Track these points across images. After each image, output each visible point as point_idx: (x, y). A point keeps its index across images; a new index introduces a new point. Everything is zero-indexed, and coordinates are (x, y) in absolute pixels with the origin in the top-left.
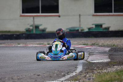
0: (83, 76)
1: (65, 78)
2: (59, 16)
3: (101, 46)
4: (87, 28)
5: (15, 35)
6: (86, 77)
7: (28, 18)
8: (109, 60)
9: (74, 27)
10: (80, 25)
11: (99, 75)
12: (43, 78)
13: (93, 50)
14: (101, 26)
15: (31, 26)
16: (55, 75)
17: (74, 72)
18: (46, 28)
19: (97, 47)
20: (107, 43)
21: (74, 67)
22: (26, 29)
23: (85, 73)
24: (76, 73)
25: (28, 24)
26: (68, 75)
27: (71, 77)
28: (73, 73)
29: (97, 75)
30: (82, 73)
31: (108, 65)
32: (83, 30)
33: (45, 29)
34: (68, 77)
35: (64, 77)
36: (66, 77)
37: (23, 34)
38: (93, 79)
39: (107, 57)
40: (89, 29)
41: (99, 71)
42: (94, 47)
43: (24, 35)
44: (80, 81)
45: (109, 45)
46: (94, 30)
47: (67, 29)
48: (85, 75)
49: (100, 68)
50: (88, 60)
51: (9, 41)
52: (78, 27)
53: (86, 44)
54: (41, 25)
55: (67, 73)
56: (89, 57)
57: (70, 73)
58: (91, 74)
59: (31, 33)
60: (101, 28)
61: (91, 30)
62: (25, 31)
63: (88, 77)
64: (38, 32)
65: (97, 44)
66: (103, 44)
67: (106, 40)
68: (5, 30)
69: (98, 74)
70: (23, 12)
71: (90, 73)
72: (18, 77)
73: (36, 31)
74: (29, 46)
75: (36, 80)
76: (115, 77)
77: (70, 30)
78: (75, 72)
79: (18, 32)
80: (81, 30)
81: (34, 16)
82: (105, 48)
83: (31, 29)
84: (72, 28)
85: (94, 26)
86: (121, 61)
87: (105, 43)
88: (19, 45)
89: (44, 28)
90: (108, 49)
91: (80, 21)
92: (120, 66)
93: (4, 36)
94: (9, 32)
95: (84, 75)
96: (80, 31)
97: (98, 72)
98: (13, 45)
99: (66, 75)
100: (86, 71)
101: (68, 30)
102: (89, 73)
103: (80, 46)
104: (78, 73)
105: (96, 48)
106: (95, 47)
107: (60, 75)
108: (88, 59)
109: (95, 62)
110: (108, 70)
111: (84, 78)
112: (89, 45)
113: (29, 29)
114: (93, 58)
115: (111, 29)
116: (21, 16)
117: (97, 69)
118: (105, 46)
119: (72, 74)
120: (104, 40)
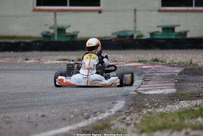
0: (120, 119)
1: (88, 121)
2: (100, 12)
3: (169, 65)
4: (148, 33)
5: (24, 42)
6: (124, 121)
7: (47, 13)
8: (174, 90)
9: (125, 31)
10: (135, 27)
11: (148, 118)
12: (49, 121)
13: (152, 73)
14: (173, 29)
15: (51, 28)
16: (72, 116)
17: (107, 112)
18: (78, 32)
19: (161, 66)
20: (180, 60)
21: (111, 102)
22: (42, 33)
23: (126, 113)
24: (110, 114)
25: (46, 25)
26: (94, 116)
27: (98, 121)
28: (104, 112)
29: (145, 117)
30: (120, 113)
31: (171, 99)
32: (141, 36)
33: (75, 34)
34: (93, 120)
35: (86, 121)
36: (90, 120)
37: (36, 42)
38: (135, 124)
39: (172, 84)
40: (152, 34)
41: (150, 110)
42: (156, 66)
43: (38, 44)
44: (112, 128)
45: (183, 63)
46: (159, 37)
47: (113, 34)
48: (124, 116)
49: (155, 105)
50: (139, 89)
51: (12, 53)
52: (133, 31)
53: (144, 60)
54: (69, 26)
55: (95, 113)
56: (142, 84)
57: (98, 113)
58: (135, 115)
59: (52, 40)
60: (173, 34)
61: (155, 37)
62: (41, 36)
63: (128, 121)
64: (63, 39)
65: (162, 62)
66: (173, 61)
67: (180, 54)
68: (6, 34)
69: (148, 115)
70: (38, 4)
71: (134, 113)
72: (8, 120)
73: (58, 36)
74: (46, 63)
75: (36, 125)
76: (174, 121)
77: (119, 36)
78: (109, 112)
79: (29, 37)
80: (138, 36)
81: (55, 11)
82: (175, 68)
83: (52, 33)
84: (121, 32)
85: (160, 30)
86: (194, 92)
87: (176, 59)
88: (28, 62)
89: (75, 32)
90: (178, 71)
91: (135, 21)
92: (189, 101)
93: (3, 45)
94: (14, 37)
95: (122, 117)
96: (135, 37)
97: (148, 112)
98: (19, 62)
99: (91, 116)
100: (128, 109)
101: (115, 36)
102: (132, 114)
103: (132, 64)
104: (113, 113)
105: (160, 68)
106: (158, 66)
107: (80, 116)
108: (139, 87)
109: (150, 93)
110: (166, 109)
111: (120, 123)
112: (148, 63)
113: (48, 32)
114: (148, 87)
115: (189, 36)
116: (35, 10)
117: (150, 107)
118: (176, 65)
119: (102, 114)
120: (176, 54)
